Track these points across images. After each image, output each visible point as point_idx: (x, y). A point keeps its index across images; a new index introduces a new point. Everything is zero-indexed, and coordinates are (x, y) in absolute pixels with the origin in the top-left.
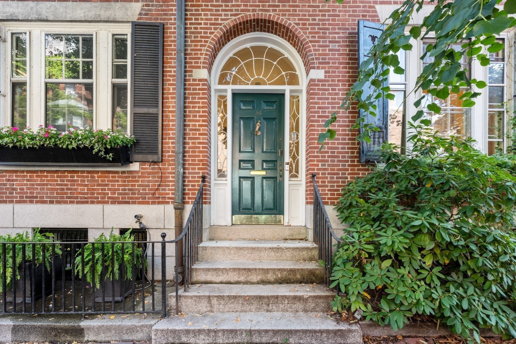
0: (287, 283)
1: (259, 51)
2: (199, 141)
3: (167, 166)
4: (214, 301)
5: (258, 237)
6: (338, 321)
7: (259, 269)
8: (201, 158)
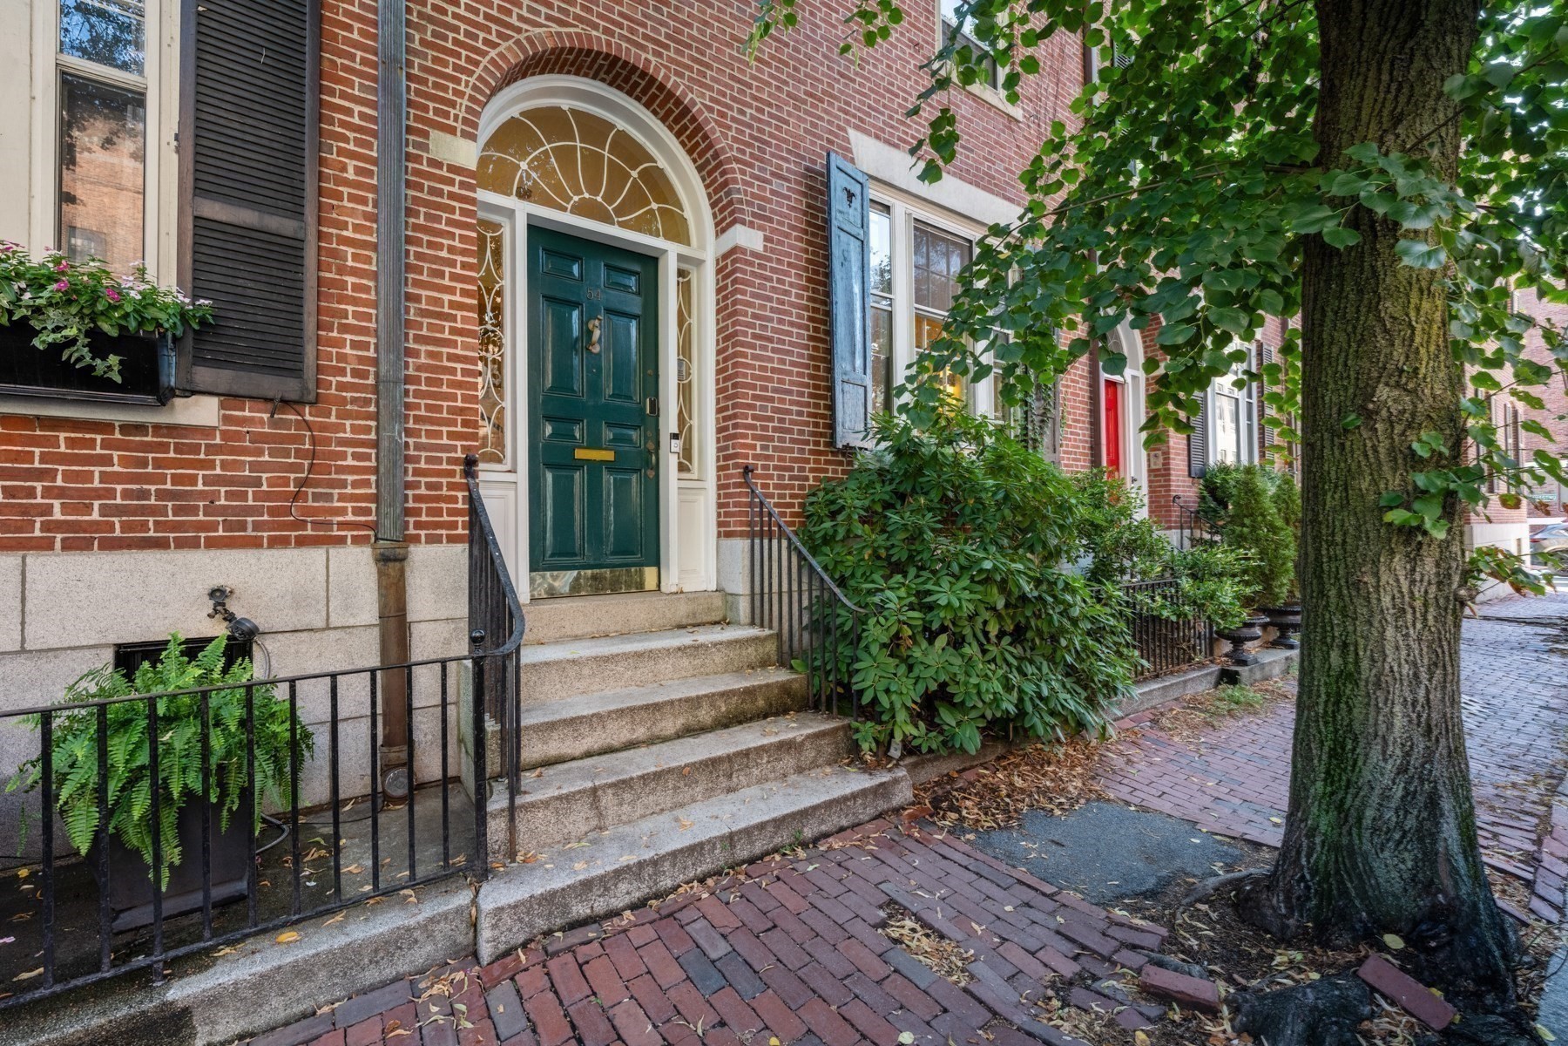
0: (740, 723)
1: (595, 129)
2: (452, 351)
3: (333, 419)
4: (607, 799)
5: (612, 628)
6: (867, 769)
7: (680, 700)
8: (459, 404)
